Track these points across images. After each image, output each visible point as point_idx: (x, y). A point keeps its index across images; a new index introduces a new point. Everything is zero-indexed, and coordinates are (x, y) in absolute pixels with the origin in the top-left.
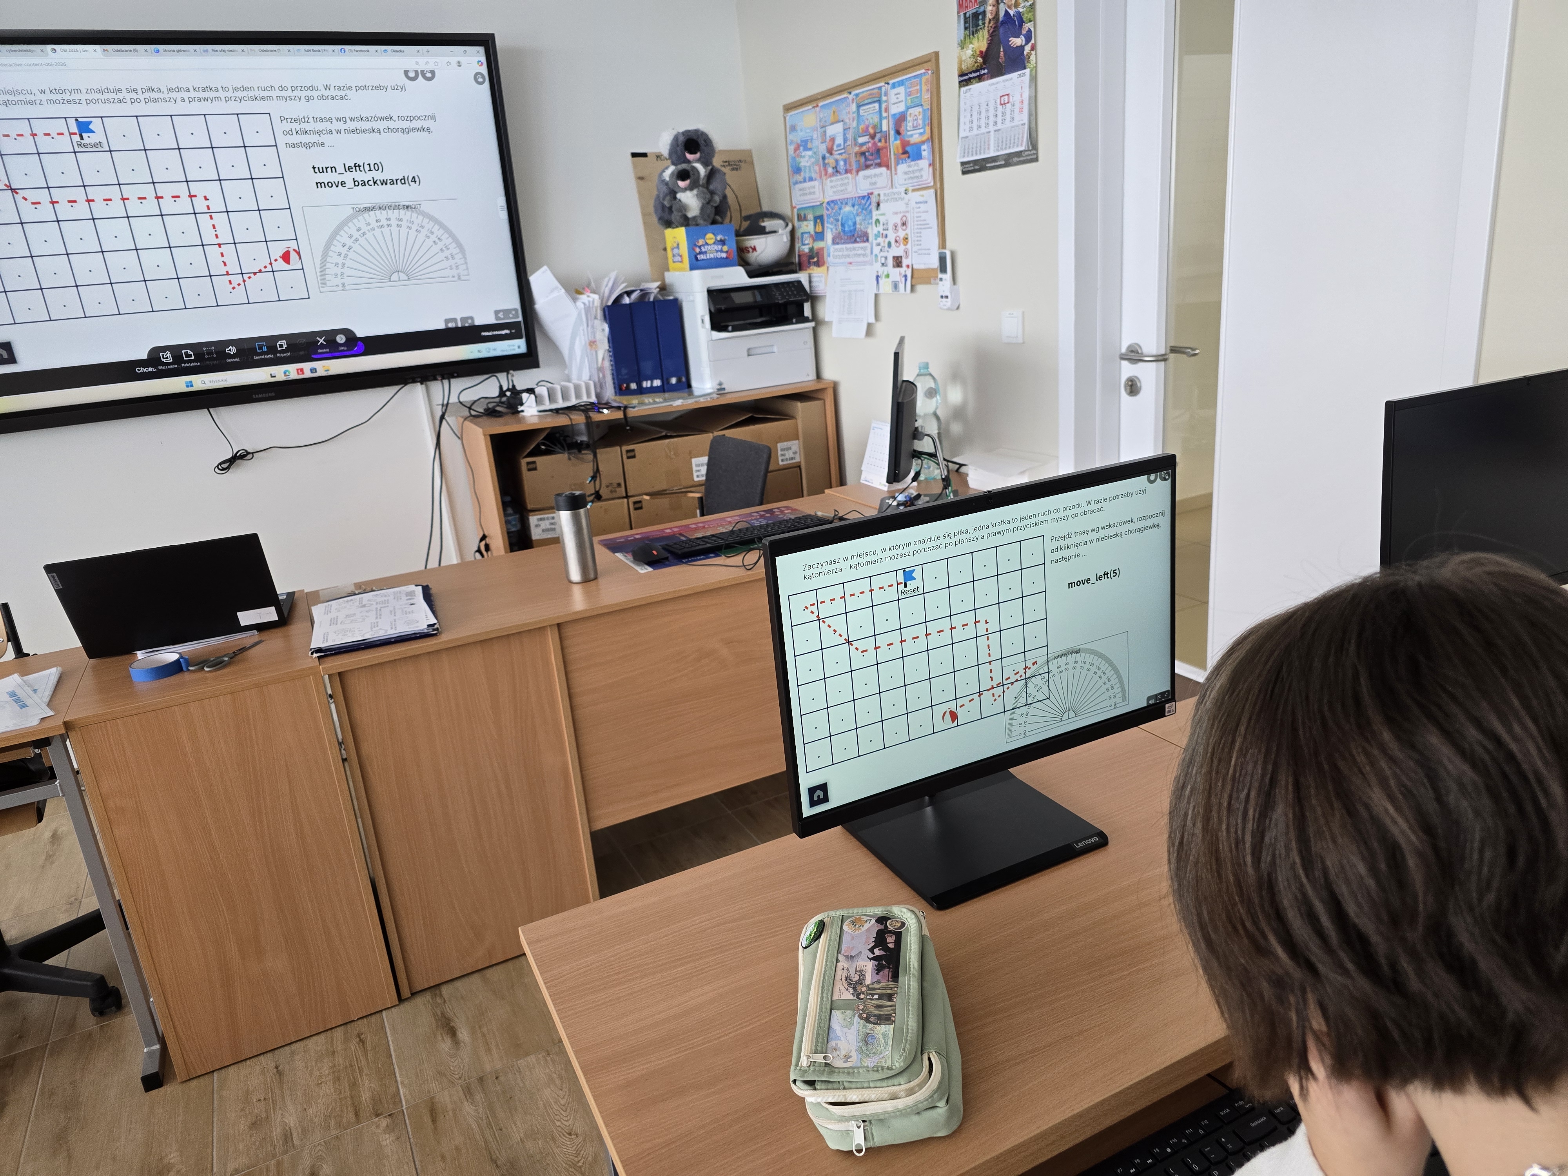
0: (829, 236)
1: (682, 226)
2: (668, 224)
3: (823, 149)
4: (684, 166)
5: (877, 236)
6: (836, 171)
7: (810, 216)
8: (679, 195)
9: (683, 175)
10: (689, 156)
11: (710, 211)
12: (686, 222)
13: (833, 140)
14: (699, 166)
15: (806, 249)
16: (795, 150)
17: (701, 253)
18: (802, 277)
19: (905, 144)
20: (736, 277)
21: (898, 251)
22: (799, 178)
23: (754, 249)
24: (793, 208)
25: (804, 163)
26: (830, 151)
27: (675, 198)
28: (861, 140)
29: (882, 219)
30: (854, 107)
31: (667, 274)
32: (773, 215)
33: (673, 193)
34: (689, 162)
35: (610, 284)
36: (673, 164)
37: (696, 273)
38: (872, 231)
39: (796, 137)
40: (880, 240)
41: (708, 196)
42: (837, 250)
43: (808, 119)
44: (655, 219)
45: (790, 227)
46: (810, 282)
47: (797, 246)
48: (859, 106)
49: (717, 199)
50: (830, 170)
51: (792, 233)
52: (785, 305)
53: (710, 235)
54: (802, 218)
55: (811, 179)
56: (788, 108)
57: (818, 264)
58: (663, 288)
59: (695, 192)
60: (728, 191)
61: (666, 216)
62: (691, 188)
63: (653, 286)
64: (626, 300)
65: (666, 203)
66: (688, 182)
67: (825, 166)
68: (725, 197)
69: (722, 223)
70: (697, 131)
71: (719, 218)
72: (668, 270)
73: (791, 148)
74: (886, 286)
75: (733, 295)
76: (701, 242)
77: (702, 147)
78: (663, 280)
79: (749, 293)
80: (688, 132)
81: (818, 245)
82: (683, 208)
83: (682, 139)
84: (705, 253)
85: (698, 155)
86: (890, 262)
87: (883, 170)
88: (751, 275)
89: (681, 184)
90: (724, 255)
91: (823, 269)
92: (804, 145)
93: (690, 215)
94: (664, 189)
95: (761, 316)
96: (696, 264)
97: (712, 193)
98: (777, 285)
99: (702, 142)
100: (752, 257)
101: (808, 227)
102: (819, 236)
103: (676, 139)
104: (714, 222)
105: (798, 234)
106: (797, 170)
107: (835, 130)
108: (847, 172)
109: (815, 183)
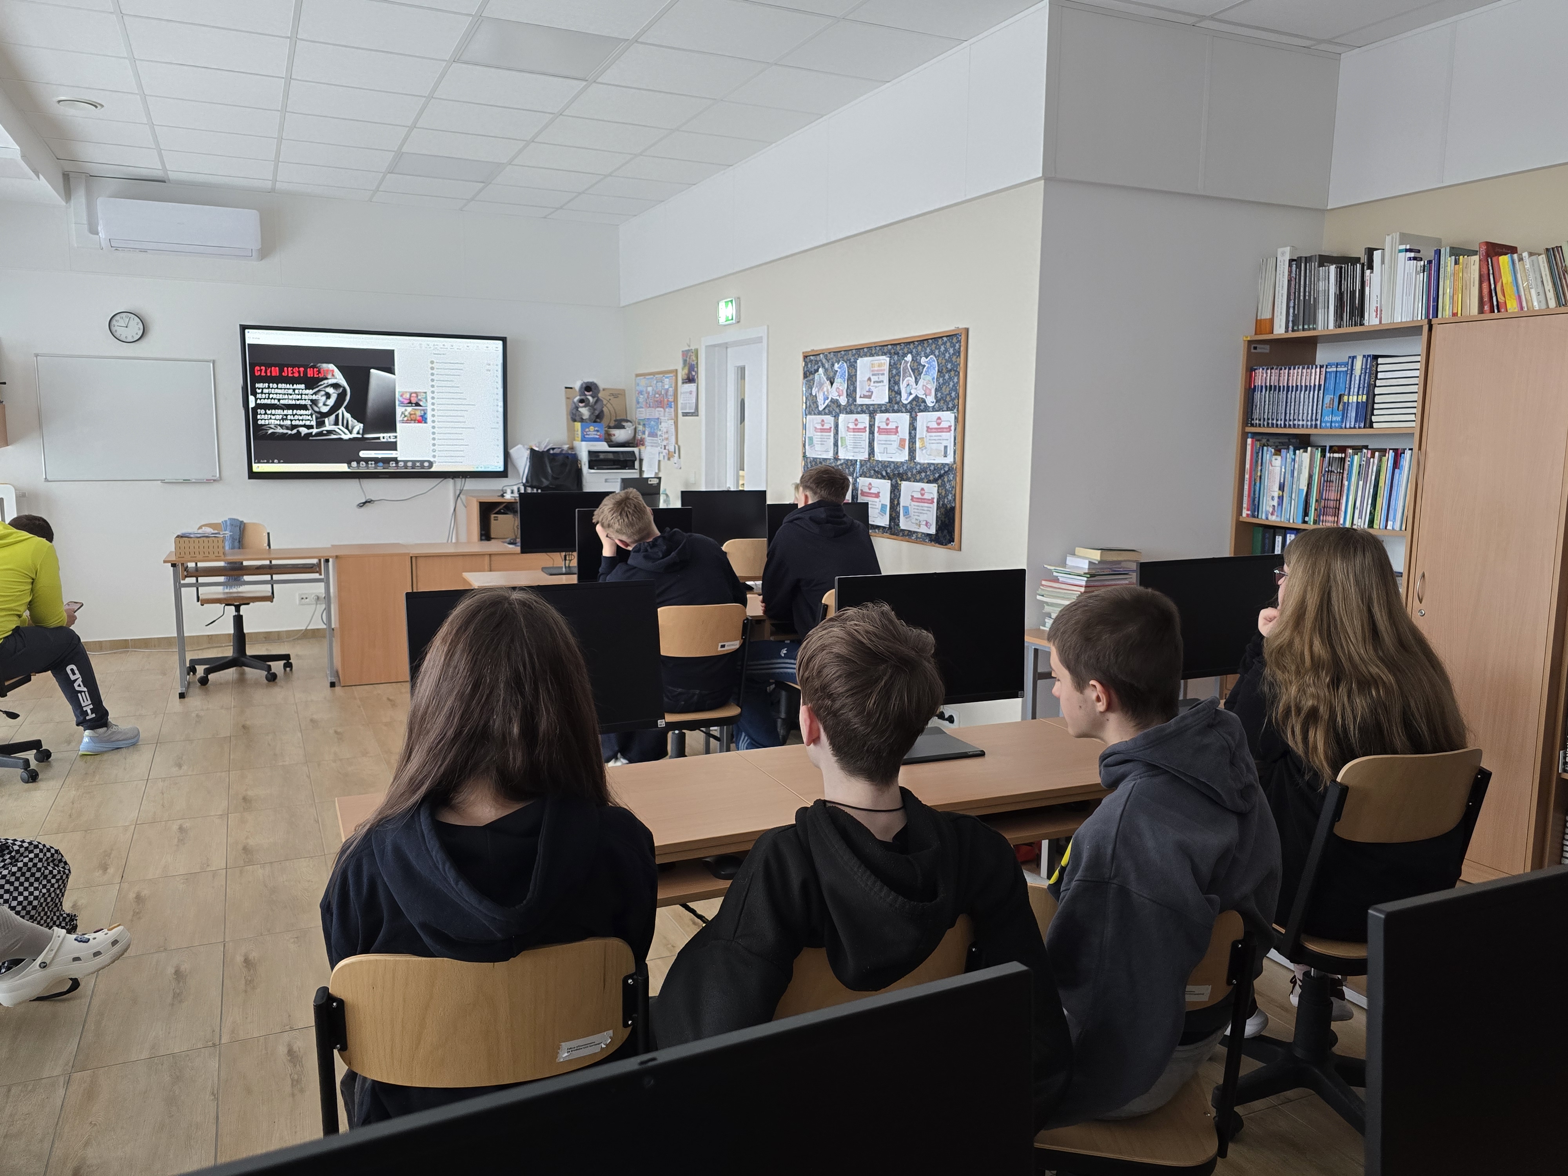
0: (647, 433)
1: (579, 422)
2: (575, 421)
3: (646, 397)
4: (583, 397)
5: (661, 436)
6: (650, 407)
7: (642, 423)
8: (580, 409)
9: (581, 401)
10: (586, 393)
11: (594, 418)
12: (582, 420)
13: (649, 393)
14: (590, 398)
15: (639, 437)
16: (638, 394)
17: (587, 434)
18: (636, 450)
19: (668, 401)
20: (603, 446)
21: (665, 443)
22: (638, 406)
23: (614, 435)
24: (636, 419)
25: (641, 400)
26: (648, 397)
27: (577, 410)
28: (657, 396)
29: (661, 429)
30: (655, 382)
31: (574, 442)
32: (627, 421)
33: (577, 408)
34: (586, 395)
35: (545, 444)
36: (580, 396)
37: (584, 443)
38: (659, 433)
39: (639, 388)
40: (661, 438)
41: (592, 411)
42: (649, 440)
43: (643, 382)
44: (569, 417)
45: (634, 427)
46: (640, 452)
47: (637, 435)
48: (657, 382)
49: (597, 412)
50: (648, 405)
51: (635, 429)
52: (626, 461)
53: (592, 427)
54: (639, 424)
55: (642, 408)
56: (637, 375)
57: (643, 445)
58: (572, 448)
59: (587, 408)
60: (605, 409)
61: (574, 417)
62: (585, 406)
63: (566, 447)
64: (551, 452)
65: (574, 412)
66: (583, 404)
67: (647, 403)
68: (602, 412)
69: (600, 422)
70: (591, 383)
71: (598, 420)
72: (575, 440)
73: (637, 392)
74: (661, 458)
75: (600, 454)
76: (587, 430)
77: (593, 390)
78: (573, 444)
79: (611, 454)
80: (588, 382)
81: (644, 436)
82: (581, 414)
83: (584, 385)
84: (589, 435)
85: (591, 393)
86: (663, 447)
87: (662, 409)
88: (610, 446)
89: (581, 405)
90: (598, 437)
91: (644, 447)
92: (641, 393)
93: (584, 418)
94: (574, 405)
95: (614, 465)
96: (584, 439)
97: (595, 410)
98: (622, 452)
99: (593, 387)
100: (613, 438)
101: (640, 428)
102: (644, 433)
103: (582, 385)
104: (595, 422)
105: (638, 429)
106: (638, 403)
107: (650, 389)
108: (653, 407)
109: (643, 409)
